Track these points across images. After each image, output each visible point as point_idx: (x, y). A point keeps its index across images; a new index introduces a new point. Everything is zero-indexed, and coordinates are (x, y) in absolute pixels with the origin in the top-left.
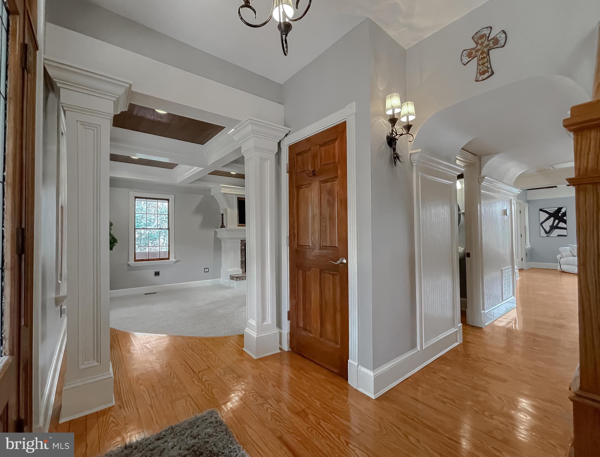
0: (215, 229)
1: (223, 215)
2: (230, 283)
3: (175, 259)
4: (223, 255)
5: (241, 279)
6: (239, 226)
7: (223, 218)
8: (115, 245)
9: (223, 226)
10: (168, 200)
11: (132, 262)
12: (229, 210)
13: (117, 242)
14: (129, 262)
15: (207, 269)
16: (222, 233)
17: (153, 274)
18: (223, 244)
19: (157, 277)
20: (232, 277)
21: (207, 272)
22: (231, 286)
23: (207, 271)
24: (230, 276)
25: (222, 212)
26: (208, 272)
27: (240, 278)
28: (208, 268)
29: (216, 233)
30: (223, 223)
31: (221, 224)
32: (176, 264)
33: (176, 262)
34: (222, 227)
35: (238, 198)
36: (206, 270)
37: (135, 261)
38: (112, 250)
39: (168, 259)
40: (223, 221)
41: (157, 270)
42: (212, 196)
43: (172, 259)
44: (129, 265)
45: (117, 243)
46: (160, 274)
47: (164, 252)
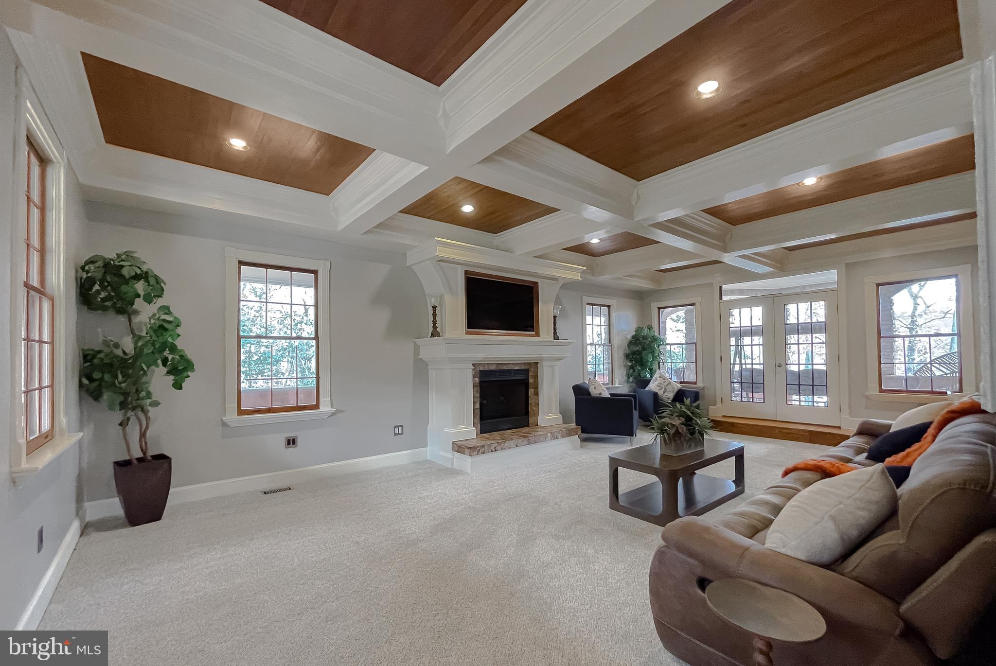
0: (415, 340)
1: (434, 308)
2: (452, 459)
3: (332, 407)
4: (433, 397)
5: (480, 452)
6: (467, 333)
7: (434, 315)
8: (188, 376)
9: (435, 334)
10: (315, 272)
11: (232, 417)
12: (448, 298)
13: (193, 368)
14: (225, 416)
15: (400, 428)
16: (431, 349)
17: (283, 442)
18: (432, 374)
19: (292, 450)
20: (460, 447)
21: (399, 434)
22: (456, 466)
23: (400, 432)
24: (453, 443)
25: (434, 301)
26: (402, 433)
27: (479, 450)
28: (402, 426)
29: (417, 349)
30: (435, 327)
31: (431, 330)
32: (333, 417)
33: (333, 414)
34: (433, 335)
35: (466, 272)
36: (398, 430)
37: (241, 412)
38: (181, 388)
39: (316, 407)
40: (435, 322)
41: (291, 435)
42: (410, 267)
43: (325, 407)
44: (224, 424)
45: (194, 371)
46: (299, 442)
47: (307, 392)
